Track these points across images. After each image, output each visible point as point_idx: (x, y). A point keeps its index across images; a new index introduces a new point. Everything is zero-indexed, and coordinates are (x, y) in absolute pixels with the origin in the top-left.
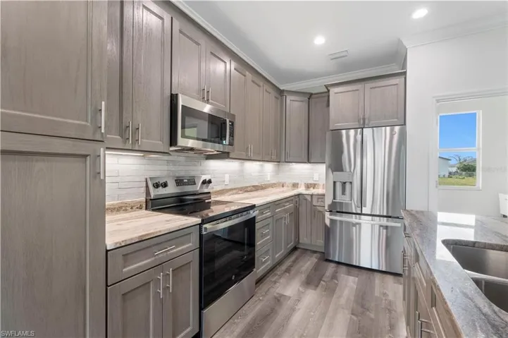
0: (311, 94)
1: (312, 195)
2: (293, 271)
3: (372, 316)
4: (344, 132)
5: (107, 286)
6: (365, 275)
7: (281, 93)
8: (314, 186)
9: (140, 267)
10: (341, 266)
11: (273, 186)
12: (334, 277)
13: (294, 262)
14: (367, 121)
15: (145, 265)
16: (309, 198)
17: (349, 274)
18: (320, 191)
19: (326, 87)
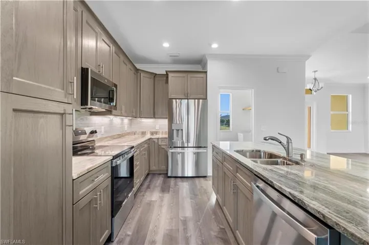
0: (156, 74)
1: (158, 139)
2: (152, 186)
3: (200, 197)
4: (174, 100)
5: (73, 205)
6: (190, 181)
7: (137, 70)
8: (156, 133)
9: (87, 190)
10: (177, 179)
11: (129, 134)
12: (176, 185)
13: (150, 182)
14: (189, 95)
15: (90, 188)
16: (156, 141)
17: (183, 182)
18: (160, 136)
19: (166, 72)
